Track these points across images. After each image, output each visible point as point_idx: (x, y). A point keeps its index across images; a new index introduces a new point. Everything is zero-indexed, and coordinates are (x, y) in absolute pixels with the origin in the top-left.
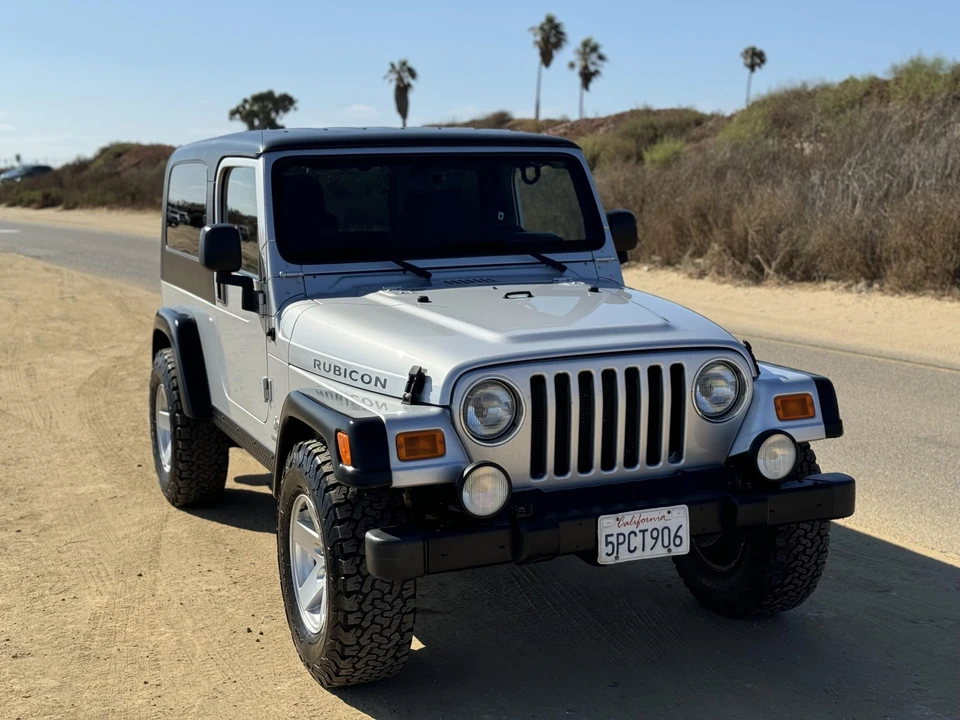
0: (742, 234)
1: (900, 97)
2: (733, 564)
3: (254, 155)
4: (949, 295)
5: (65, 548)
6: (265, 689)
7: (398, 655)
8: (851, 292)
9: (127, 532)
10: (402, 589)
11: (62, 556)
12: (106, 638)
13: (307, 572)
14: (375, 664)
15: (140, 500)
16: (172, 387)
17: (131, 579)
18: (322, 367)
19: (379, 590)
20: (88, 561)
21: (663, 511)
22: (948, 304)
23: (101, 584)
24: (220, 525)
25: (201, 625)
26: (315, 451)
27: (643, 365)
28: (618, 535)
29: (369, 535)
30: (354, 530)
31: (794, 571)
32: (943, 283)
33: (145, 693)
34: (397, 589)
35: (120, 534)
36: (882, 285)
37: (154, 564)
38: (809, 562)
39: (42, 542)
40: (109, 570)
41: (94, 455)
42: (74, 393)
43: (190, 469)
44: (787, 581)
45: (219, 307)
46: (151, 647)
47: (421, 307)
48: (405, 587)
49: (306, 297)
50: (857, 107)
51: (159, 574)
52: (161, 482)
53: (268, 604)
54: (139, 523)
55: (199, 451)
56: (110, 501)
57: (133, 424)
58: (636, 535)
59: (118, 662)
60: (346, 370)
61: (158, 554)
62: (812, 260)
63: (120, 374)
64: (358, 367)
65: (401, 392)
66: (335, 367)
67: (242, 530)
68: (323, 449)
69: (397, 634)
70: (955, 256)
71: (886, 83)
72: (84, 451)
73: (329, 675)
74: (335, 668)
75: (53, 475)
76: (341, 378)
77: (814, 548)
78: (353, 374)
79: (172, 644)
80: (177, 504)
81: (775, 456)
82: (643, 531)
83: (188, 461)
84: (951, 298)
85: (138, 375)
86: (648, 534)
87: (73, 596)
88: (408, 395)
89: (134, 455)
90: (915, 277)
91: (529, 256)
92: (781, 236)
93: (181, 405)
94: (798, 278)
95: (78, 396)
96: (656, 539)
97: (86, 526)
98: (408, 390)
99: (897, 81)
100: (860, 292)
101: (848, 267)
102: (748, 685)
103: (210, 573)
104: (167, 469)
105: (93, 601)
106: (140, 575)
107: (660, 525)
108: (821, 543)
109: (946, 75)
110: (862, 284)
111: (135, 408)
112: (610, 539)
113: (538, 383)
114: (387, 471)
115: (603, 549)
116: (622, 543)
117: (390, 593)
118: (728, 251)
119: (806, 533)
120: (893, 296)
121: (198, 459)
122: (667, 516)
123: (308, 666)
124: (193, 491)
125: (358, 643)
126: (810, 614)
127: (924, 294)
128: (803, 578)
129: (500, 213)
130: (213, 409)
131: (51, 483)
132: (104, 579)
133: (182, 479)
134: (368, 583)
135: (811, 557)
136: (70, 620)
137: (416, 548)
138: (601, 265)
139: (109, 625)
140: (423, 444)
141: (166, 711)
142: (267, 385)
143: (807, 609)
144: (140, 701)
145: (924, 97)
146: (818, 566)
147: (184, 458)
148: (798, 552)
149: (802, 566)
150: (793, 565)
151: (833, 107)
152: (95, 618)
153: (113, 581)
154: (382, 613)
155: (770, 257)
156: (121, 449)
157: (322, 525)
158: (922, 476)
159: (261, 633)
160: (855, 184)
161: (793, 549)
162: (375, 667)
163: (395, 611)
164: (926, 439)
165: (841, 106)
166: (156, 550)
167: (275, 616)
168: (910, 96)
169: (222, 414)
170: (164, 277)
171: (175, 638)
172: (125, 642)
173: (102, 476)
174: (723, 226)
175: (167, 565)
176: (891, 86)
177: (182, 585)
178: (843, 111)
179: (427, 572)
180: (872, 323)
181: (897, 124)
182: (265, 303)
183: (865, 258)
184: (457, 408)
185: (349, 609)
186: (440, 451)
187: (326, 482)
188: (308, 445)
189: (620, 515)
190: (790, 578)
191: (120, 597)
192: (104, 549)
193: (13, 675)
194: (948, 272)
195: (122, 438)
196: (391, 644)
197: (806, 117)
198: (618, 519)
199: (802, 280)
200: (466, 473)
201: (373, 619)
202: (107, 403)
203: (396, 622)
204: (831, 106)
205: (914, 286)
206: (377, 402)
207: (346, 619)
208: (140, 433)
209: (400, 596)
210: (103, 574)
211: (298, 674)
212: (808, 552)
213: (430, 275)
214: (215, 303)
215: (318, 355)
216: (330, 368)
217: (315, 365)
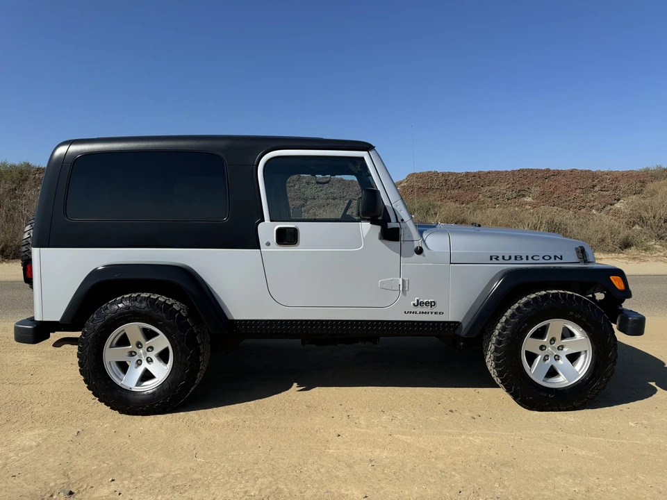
3: (363, 149)
18: (500, 258)
45: (271, 248)
60: (527, 257)
64: (537, 253)
66: (516, 256)
76: (523, 261)
78: (534, 258)
88: (582, 260)
214: (259, 247)
215: (494, 253)
216: (510, 257)
217: (491, 259)
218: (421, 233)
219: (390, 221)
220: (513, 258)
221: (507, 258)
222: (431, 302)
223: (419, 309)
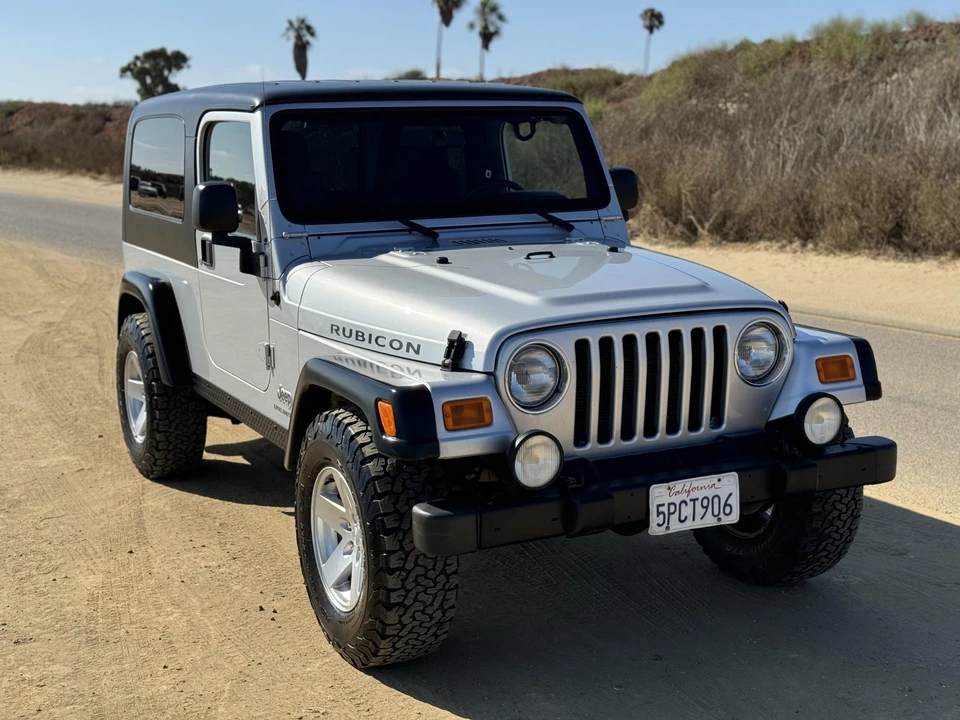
0: (676, 194)
1: (822, 56)
2: (761, 530)
3: (249, 109)
4: (884, 254)
5: (41, 524)
6: (294, 670)
7: (439, 632)
8: (786, 251)
9: (103, 507)
10: (446, 565)
11: (42, 533)
12: (110, 620)
13: (330, 547)
14: (416, 643)
15: (109, 473)
16: (146, 354)
17: (123, 557)
18: (340, 332)
19: (423, 566)
20: (71, 538)
21: (712, 479)
22: (884, 263)
23: (90, 562)
24: (202, 498)
25: (208, 604)
26: (346, 421)
27: (685, 327)
28: (669, 504)
29: (417, 509)
30: (395, 504)
31: (830, 537)
32: (878, 243)
33: (167, 678)
34: (440, 564)
35: (96, 509)
36: (816, 245)
37: (142, 539)
38: (843, 527)
39: (13, 518)
40: (95, 546)
41: (49, 426)
42: (12, 361)
43: (167, 440)
44: (821, 547)
45: (203, 269)
46: (161, 629)
47: (441, 268)
48: (448, 562)
49: (311, 260)
50: (780, 68)
51: (150, 550)
52: (132, 453)
53: (274, 581)
54: (114, 496)
55: (177, 421)
56: (78, 474)
57: (82, 393)
58: (686, 504)
59: (130, 645)
60: (370, 335)
61: (144, 529)
62: (745, 220)
63: (56, 340)
64: (385, 333)
65: (440, 358)
66: (357, 332)
67: (227, 503)
68: (354, 419)
69: (439, 611)
70: (891, 216)
71: (807, 43)
72: (37, 422)
73: (365, 656)
74: (372, 648)
75: (10, 447)
76: (365, 344)
77: (849, 513)
78: (380, 341)
79: (183, 623)
80: (151, 476)
81: (821, 420)
82: (694, 500)
83: (165, 432)
84: (886, 257)
85: (75, 341)
86: (698, 503)
87: (63, 576)
88: (447, 361)
89: (92, 425)
90: (849, 237)
91: (535, 215)
92: (715, 196)
93: (158, 373)
94: (731, 238)
95: (17, 363)
96: (707, 508)
97: (57, 501)
98: (447, 356)
99: (819, 41)
100: (795, 252)
101: (784, 227)
102: (793, 655)
103: (204, 549)
104: (140, 439)
105: (88, 582)
106: (131, 552)
107: (710, 493)
108: (856, 508)
109: (867, 36)
110: (797, 244)
111: (81, 375)
112: (661, 509)
113: (582, 347)
114: (434, 442)
115: (654, 519)
116: (673, 513)
117: (434, 569)
118: (660, 212)
119: (842, 497)
120: (827, 255)
121: (176, 428)
122: (718, 484)
123: (338, 645)
124: (171, 462)
125: (400, 622)
126: (836, 579)
127: (859, 254)
128: (837, 543)
129: (487, 171)
130: (196, 377)
131: (10, 456)
132: (92, 557)
133: (158, 451)
134: (411, 559)
135: (845, 522)
136: (67, 601)
137: (467, 524)
138: (607, 224)
139: (110, 606)
140: (468, 413)
141: (195, 697)
142: (269, 351)
143: (834, 576)
144: (165, 687)
145: (847, 56)
146: (851, 531)
147: (161, 429)
148: (834, 518)
149: (836, 532)
150: (828, 531)
151: (755, 67)
152: (92, 599)
153: (103, 559)
154: (426, 589)
155: (703, 219)
156: (76, 420)
157: (359, 499)
158: (907, 436)
159: (275, 612)
160: (786, 144)
161: (829, 514)
162: (414, 645)
163: (439, 587)
164: (899, 398)
165: (763, 66)
166: (141, 525)
167: (284, 593)
168: (832, 55)
169: (206, 382)
170: (126, 239)
171: (185, 618)
172: (132, 623)
173: (64, 449)
174: (655, 187)
175: (156, 541)
176: (813, 46)
177: (178, 562)
178: (764, 70)
179: (480, 547)
180: (812, 282)
181: (820, 85)
182: (266, 265)
183: (798, 217)
184: (501, 375)
185: (393, 587)
186: (487, 419)
187: (363, 454)
188: (337, 415)
189: (671, 484)
190: (824, 544)
191: (115, 576)
192: (83, 525)
193: (20, 662)
194: (883, 231)
195: (75, 407)
196: (433, 622)
197: (728, 77)
198: (669, 488)
199: (736, 241)
200: (517, 443)
201: (416, 597)
202: (50, 371)
203: (439, 599)
204: (752, 66)
205: (848, 246)
206: (408, 369)
207: (389, 597)
208: (93, 402)
209: (443, 572)
210: (90, 551)
211: (325, 655)
212: (844, 517)
213: (437, 235)
214: (197, 266)
215: (336, 319)
217: (332, 332)
218: (285, 270)
221: (348, 333)
222: (288, 395)
223: (282, 404)
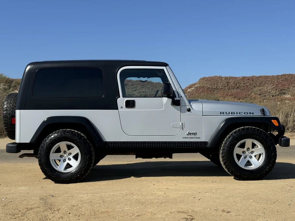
3: (163, 66)
18: (225, 113)
45: (123, 109)
60: (237, 113)
64: (242, 111)
66: (232, 112)
76: (235, 115)
78: (240, 113)
142: (181, 124)
182: (182, 103)
214: (117, 109)
215: (222, 111)
216: (229, 113)
217: (221, 114)
218: (190, 103)
219: (176, 97)
220: (230, 113)
221: (228, 113)
222: (195, 133)
223: (189, 136)
